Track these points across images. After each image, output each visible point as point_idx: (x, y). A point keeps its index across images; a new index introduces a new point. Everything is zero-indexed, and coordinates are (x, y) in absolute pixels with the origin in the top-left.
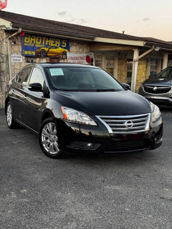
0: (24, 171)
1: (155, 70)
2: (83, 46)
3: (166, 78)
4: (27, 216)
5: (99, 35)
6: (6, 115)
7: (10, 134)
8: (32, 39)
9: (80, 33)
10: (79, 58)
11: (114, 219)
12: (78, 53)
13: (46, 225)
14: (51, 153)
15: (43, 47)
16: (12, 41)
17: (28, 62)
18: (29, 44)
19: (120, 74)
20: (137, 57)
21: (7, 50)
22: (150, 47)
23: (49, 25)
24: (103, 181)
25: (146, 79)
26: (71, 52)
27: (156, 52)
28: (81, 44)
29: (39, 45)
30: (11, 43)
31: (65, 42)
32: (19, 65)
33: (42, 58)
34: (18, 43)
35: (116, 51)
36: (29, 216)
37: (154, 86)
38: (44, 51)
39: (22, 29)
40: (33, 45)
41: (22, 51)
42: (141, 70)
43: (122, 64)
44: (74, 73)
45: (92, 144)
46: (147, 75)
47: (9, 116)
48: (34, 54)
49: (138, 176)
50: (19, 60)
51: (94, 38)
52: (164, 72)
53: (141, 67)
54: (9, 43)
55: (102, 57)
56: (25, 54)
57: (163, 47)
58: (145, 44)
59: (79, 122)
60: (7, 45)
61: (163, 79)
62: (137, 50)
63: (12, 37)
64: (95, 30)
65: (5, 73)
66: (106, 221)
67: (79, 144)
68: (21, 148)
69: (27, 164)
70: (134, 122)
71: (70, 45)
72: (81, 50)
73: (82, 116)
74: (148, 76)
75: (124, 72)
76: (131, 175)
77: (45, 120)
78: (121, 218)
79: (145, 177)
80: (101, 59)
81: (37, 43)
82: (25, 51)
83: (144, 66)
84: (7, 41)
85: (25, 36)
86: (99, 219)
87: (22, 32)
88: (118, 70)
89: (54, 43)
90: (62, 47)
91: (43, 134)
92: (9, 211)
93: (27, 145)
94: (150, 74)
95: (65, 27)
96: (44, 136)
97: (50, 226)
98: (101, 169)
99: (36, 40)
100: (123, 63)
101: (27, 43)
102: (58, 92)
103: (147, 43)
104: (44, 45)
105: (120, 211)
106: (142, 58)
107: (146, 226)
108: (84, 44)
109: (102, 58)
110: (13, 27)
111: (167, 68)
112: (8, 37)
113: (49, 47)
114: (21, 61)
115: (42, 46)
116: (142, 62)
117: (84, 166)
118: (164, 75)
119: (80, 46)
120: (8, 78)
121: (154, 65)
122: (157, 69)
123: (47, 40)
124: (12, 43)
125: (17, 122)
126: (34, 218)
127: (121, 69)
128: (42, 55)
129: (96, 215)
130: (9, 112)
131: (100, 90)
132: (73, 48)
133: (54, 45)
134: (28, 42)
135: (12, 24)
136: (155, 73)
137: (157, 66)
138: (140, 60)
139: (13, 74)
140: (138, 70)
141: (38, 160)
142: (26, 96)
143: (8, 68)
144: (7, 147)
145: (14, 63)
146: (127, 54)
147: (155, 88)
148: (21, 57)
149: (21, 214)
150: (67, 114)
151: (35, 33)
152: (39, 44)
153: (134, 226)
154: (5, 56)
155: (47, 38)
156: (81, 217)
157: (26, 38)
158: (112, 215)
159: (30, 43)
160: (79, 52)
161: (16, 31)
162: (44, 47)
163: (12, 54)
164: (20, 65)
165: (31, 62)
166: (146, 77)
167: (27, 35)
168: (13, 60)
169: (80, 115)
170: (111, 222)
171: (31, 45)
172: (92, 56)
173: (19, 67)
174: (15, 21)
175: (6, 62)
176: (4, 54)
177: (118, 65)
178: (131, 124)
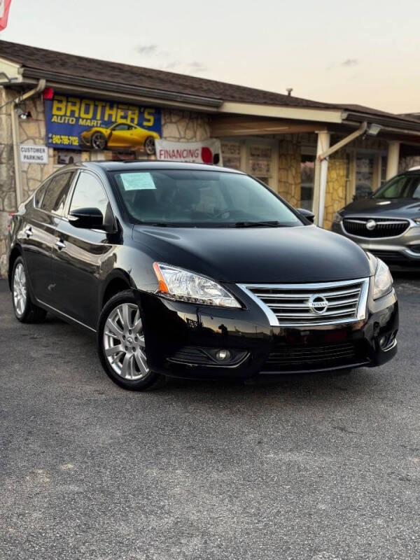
0: (64, 421)
1: (367, 183)
2: (195, 125)
3: (395, 201)
4: (79, 526)
5: (233, 97)
6: (12, 289)
7: (24, 335)
8: (70, 108)
9: (187, 91)
10: (185, 153)
11: (293, 529)
12: (182, 140)
13: (127, 546)
14: (128, 377)
15: (97, 126)
16: (23, 111)
17: (60, 162)
18: (63, 118)
19: (284, 192)
20: (325, 150)
21: (9, 134)
22: (358, 124)
23: (111, 73)
24: (259, 443)
25: (346, 203)
26: (165, 138)
27: (371, 136)
28: (191, 118)
29: (89, 121)
30: (19, 116)
31: (149, 114)
32: (39, 169)
33: (96, 152)
34: (37, 116)
35: (274, 136)
36: (85, 524)
37: (367, 220)
38: (99, 135)
39: (47, 81)
40: (72, 121)
41: (47, 135)
42: (333, 182)
43: (289, 167)
44: (179, 183)
45: (229, 353)
46: (348, 195)
47: (18, 291)
48: (76, 143)
49: (342, 429)
50: (39, 158)
51: (222, 104)
52: (390, 187)
53: (334, 175)
54: (15, 115)
55: (239, 150)
56: (54, 142)
57: (388, 126)
58: (344, 118)
59: (196, 300)
60: (9, 120)
61: (389, 202)
62: (326, 132)
63: (23, 101)
64: (222, 87)
65: (4, 189)
66: (272, 533)
67: (198, 352)
68: (52, 367)
69: (69, 404)
70: (329, 300)
71: (163, 122)
72: (189, 134)
73: (204, 286)
74: (352, 197)
75: (293, 187)
76: (325, 427)
77: (113, 298)
78: (309, 527)
79: (359, 431)
80: (237, 156)
81: (83, 115)
82: (54, 136)
83: (342, 172)
84: (9, 112)
85: (53, 100)
86: (256, 530)
87: (47, 89)
88: (280, 181)
89: (125, 117)
90: (143, 127)
91: (107, 333)
92: (35, 515)
93: (66, 360)
94: (356, 193)
95: (150, 77)
96: (109, 337)
97: (139, 548)
98: (251, 414)
99: (80, 110)
100: (291, 166)
101: (57, 116)
102: (142, 229)
103: (349, 115)
104: (99, 122)
105: (306, 511)
106: (336, 152)
107: (370, 544)
108: (197, 118)
109: (239, 153)
110: (24, 76)
111: (399, 176)
112: (11, 102)
113: (112, 127)
114: (45, 160)
115: (95, 124)
116: (337, 164)
117: (210, 408)
118: (390, 192)
119: (188, 124)
120: (13, 201)
121: (365, 169)
122: (372, 181)
123: (107, 109)
124: (22, 116)
125: (40, 306)
126: (97, 530)
127: (286, 180)
128: (94, 145)
129: (247, 519)
130: (18, 283)
131: (246, 225)
132: (170, 129)
133: (123, 121)
134: (62, 113)
135: (22, 70)
136: (367, 190)
137: (371, 173)
138: (332, 157)
139: (26, 193)
140: (328, 182)
141: (96, 394)
142: (62, 241)
143: (13, 178)
144: (17, 366)
145: (27, 165)
146: (300, 142)
147: (371, 224)
148: (44, 151)
149: (64, 519)
150: (168, 280)
151: (78, 91)
152: (87, 119)
153: (343, 544)
154: (4, 148)
155: (108, 104)
156: (212, 525)
157: (56, 105)
158: (287, 519)
159: (65, 115)
160: (184, 138)
161: (30, 87)
162: (100, 127)
163: (22, 143)
164: (42, 170)
165: (67, 162)
166: (346, 198)
167: (59, 98)
168: (25, 157)
169: (200, 283)
170: (286, 535)
171: (69, 120)
172: (216, 148)
173: (40, 176)
174: (29, 64)
175: (8, 163)
176: (3, 143)
177: (280, 169)
178: (322, 303)
